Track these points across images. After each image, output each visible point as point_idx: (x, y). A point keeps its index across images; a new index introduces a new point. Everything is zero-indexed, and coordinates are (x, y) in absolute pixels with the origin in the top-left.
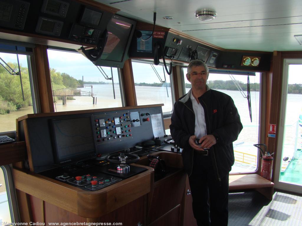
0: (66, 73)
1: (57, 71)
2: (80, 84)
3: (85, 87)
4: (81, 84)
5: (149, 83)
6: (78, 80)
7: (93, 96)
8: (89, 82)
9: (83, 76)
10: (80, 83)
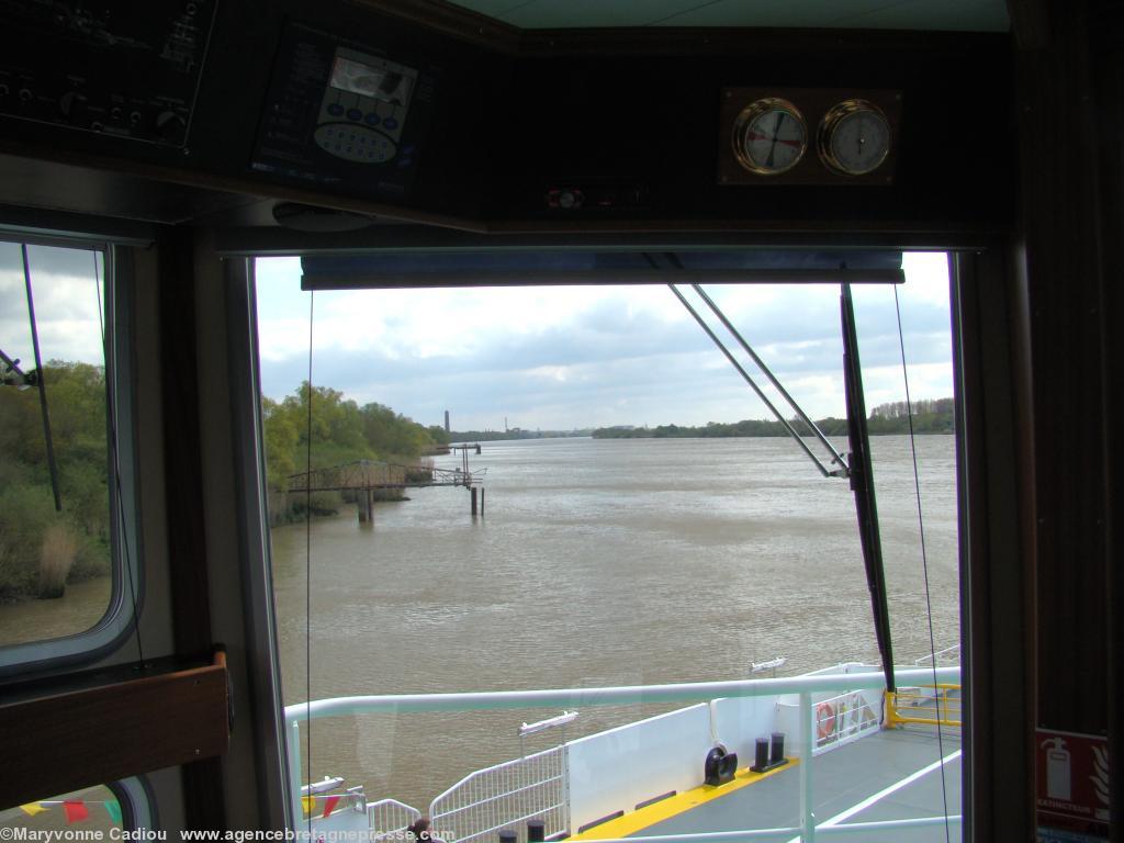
0: (379, 402)
1: (344, 399)
2: (434, 441)
3: (452, 451)
4: (441, 440)
5: (689, 426)
6: (426, 425)
7: (472, 486)
8: (470, 433)
9: (447, 414)
10: (433, 437)
